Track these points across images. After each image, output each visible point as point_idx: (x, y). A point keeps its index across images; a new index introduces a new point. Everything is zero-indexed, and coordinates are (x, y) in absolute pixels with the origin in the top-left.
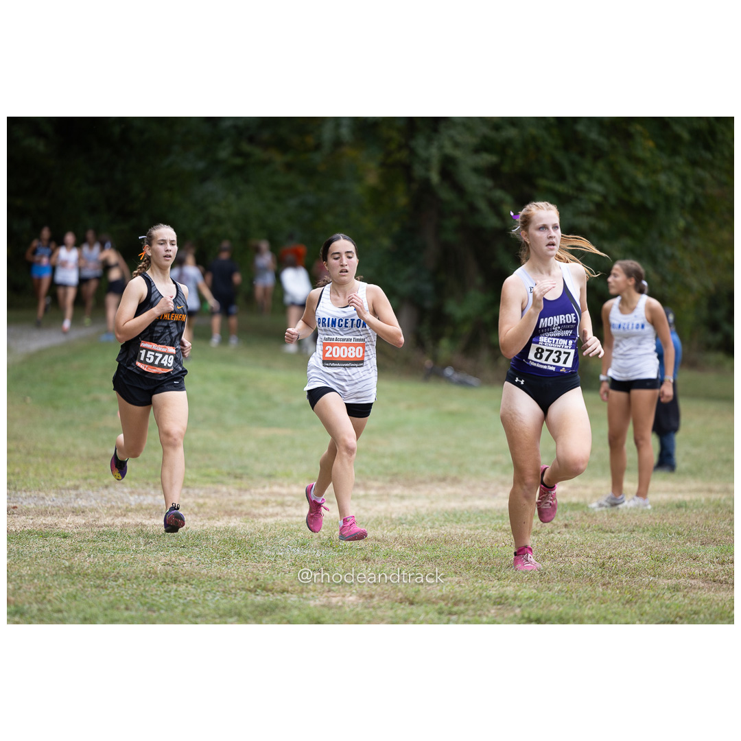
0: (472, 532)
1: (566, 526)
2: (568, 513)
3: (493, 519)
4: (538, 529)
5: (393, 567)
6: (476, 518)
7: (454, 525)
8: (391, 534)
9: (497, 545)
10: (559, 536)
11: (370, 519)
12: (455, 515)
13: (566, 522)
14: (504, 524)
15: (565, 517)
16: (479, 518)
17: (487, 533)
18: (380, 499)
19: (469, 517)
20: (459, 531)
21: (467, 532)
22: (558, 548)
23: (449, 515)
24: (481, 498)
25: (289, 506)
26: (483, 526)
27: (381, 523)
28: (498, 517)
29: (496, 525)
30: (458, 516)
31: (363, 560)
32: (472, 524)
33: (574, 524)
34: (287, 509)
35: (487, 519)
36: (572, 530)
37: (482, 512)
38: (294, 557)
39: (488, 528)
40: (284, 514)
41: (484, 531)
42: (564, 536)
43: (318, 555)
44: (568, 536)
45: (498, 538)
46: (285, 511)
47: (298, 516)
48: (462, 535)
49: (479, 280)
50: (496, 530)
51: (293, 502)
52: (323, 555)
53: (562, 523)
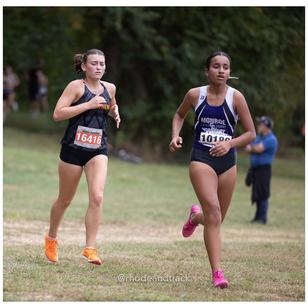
0: (131, 257)
1: (192, 256)
2: (194, 247)
3: (145, 249)
4: (173, 257)
5: (77, 278)
6: (134, 248)
7: (119, 252)
8: (77, 256)
9: (146, 266)
10: (187, 262)
11: (64, 246)
12: (120, 246)
13: (192, 253)
14: (151, 253)
15: (192, 250)
16: (136, 249)
17: (141, 258)
18: (72, 233)
19: (129, 247)
20: (122, 256)
21: (127, 257)
22: (185, 269)
23: (116, 246)
24: (138, 235)
25: (12, 235)
26: (138, 254)
27: (71, 249)
28: (148, 249)
29: (146, 253)
30: (122, 246)
31: (58, 272)
32: (131, 252)
33: (197, 255)
34: (11, 237)
35: (141, 249)
36: (195, 258)
37: (138, 244)
38: (13, 268)
39: (141, 255)
40: (9, 241)
41: (138, 257)
42: (190, 262)
43: (28, 268)
44: (193, 262)
45: (147, 262)
46: (10, 239)
47: (18, 242)
48: (124, 259)
49: (144, 94)
50: (146, 256)
51: (15, 233)
52: (32, 268)
53: (189, 254)
